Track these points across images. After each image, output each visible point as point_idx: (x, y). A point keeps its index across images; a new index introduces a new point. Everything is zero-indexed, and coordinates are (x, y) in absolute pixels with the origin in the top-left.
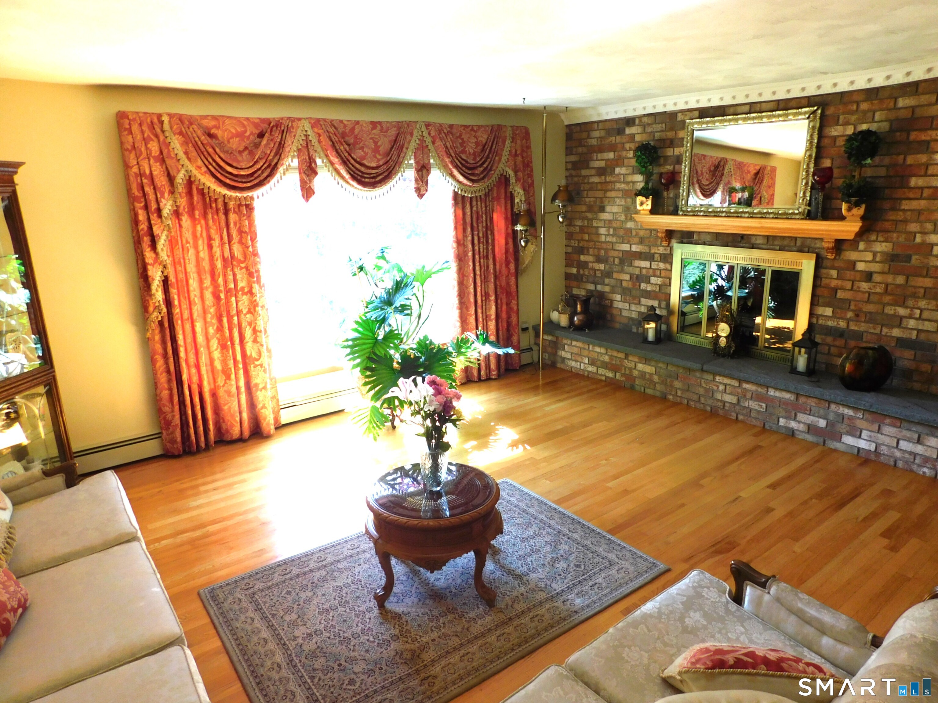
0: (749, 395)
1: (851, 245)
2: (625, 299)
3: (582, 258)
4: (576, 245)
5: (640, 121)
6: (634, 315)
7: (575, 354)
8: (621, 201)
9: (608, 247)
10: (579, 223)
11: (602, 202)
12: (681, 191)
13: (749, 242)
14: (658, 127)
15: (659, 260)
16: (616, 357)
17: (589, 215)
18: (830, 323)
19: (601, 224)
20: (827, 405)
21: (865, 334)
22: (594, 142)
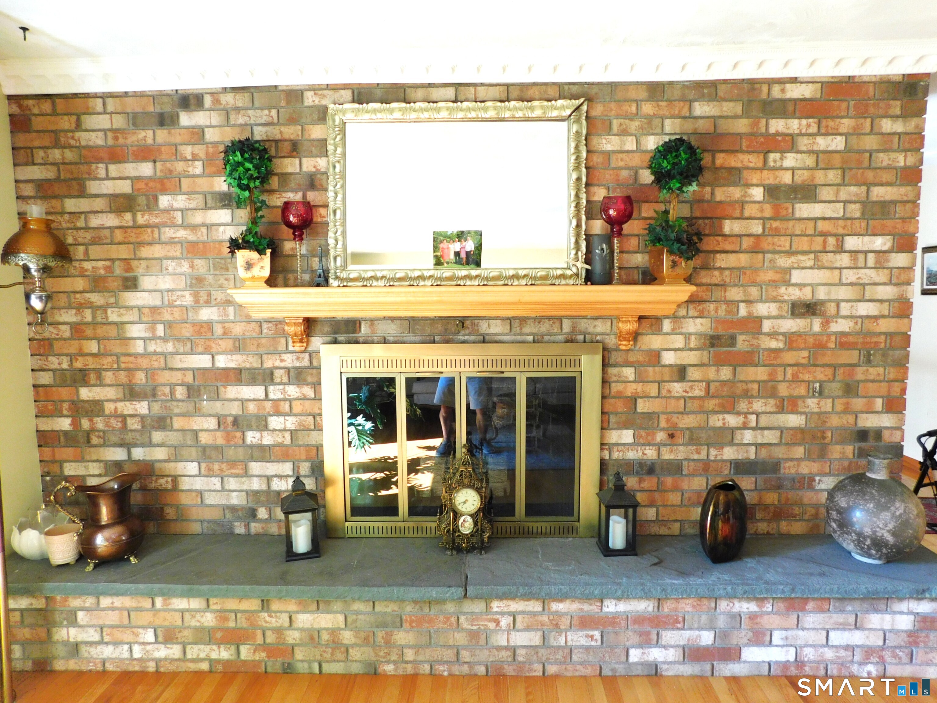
0: (565, 622)
1: (651, 325)
2: (209, 469)
3: (85, 393)
4: (65, 366)
5: (217, 101)
6: (236, 500)
7: (112, 627)
8: (181, 266)
9: (156, 365)
10: (69, 316)
11: (129, 269)
12: (331, 241)
13: (475, 332)
14: (264, 116)
15: (285, 380)
16: (236, 612)
17: (96, 298)
18: (631, 455)
19: (133, 316)
20: (713, 605)
21: (685, 463)
22: (97, 139)
